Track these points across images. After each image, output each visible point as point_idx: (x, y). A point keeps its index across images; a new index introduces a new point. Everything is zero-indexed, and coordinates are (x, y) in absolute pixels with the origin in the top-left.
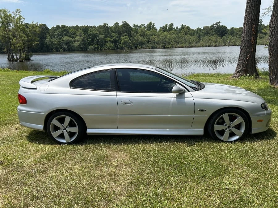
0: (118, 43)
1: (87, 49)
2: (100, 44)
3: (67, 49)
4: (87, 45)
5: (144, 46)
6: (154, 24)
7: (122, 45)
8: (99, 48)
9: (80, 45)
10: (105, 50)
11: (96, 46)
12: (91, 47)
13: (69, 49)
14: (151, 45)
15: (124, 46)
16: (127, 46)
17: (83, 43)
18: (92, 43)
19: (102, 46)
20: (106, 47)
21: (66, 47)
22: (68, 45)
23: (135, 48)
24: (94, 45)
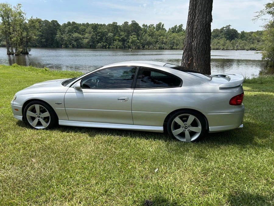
0: (126, 42)
1: (95, 47)
2: (108, 42)
3: (76, 46)
4: (95, 42)
5: (151, 46)
6: (163, 25)
7: (130, 44)
8: (107, 46)
9: (88, 42)
10: (112, 48)
11: (104, 44)
12: (99, 44)
13: (78, 46)
14: (159, 46)
15: (132, 45)
16: (135, 45)
17: (92, 41)
18: (101, 40)
19: (110, 44)
20: (114, 46)
21: (75, 43)
22: (77, 42)
23: (142, 47)
24: (103, 43)
